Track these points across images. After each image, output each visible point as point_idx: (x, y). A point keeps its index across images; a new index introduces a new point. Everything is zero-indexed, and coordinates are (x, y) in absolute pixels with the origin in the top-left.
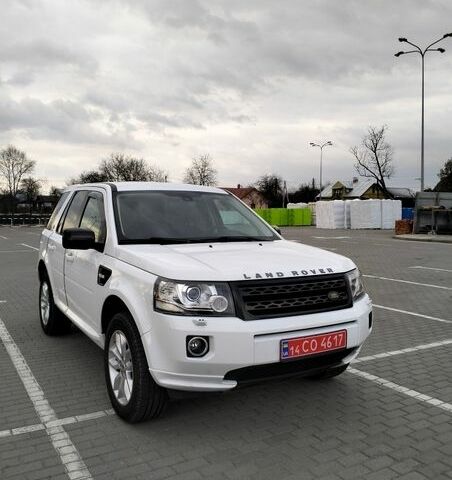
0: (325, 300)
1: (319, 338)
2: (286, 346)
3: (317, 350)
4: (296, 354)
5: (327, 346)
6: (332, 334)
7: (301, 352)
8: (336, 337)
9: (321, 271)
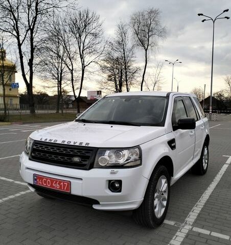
0: (69, 161)
1: (52, 180)
2: (35, 178)
3: (50, 187)
4: (40, 184)
5: (57, 187)
6: (60, 181)
7: (42, 183)
8: (62, 183)
9: (81, 143)
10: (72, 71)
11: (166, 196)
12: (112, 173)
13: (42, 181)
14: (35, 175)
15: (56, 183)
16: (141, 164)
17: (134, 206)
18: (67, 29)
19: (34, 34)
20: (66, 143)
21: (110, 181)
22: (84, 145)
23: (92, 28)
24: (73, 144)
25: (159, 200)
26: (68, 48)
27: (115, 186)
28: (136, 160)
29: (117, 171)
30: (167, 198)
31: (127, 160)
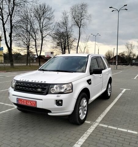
8: (32, 102)
9: (42, 82)
10: (36, 40)
11: (86, 108)
12: (57, 96)
13: (21, 102)
14: (17, 99)
15: (29, 102)
16: (72, 92)
17: (69, 113)
18: (33, 15)
19: (12, 18)
20: (33, 82)
21: (56, 100)
22: (43, 82)
23: (47, 14)
24: (37, 82)
25: (82, 110)
26: (33, 26)
27: (59, 103)
28: (70, 90)
29: (60, 96)
30: (86, 110)
31: (65, 90)
